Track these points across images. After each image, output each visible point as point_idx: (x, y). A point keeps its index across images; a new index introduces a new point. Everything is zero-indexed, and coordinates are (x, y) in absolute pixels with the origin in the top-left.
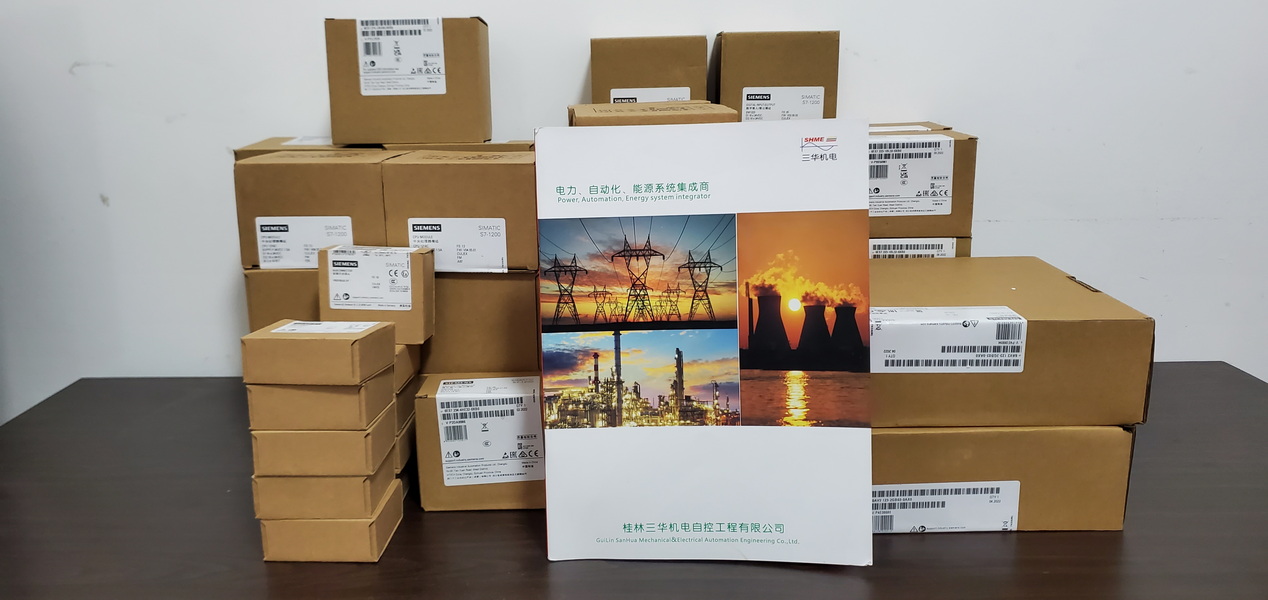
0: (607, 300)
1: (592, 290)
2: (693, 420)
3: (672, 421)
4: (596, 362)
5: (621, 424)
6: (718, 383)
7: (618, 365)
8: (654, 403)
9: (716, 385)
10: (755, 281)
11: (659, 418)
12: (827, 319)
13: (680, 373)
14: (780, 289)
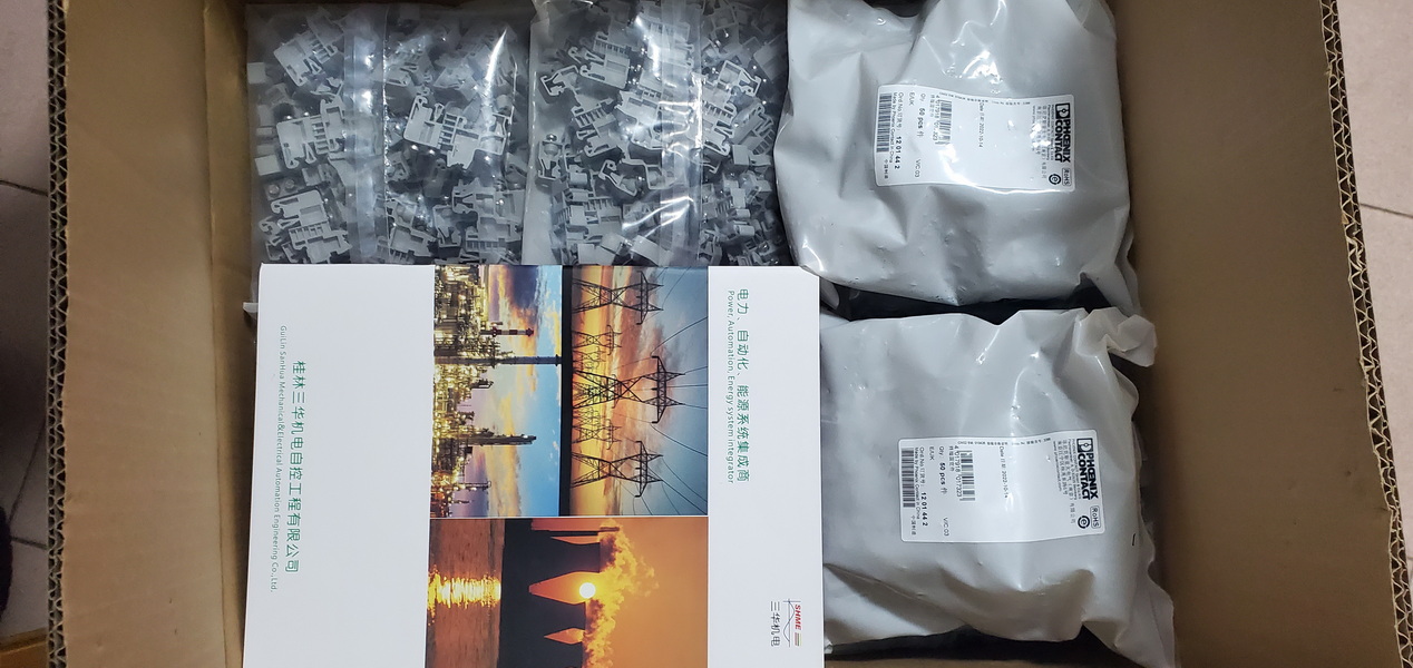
0: (602, 348)
1: (616, 331)
2: (439, 457)
3: (438, 428)
4: (521, 333)
5: (438, 362)
6: (488, 490)
7: (516, 361)
8: (464, 406)
9: (485, 487)
10: (621, 540)
11: (444, 411)
12: (567, 631)
13: (504, 441)
14: (608, 572)
